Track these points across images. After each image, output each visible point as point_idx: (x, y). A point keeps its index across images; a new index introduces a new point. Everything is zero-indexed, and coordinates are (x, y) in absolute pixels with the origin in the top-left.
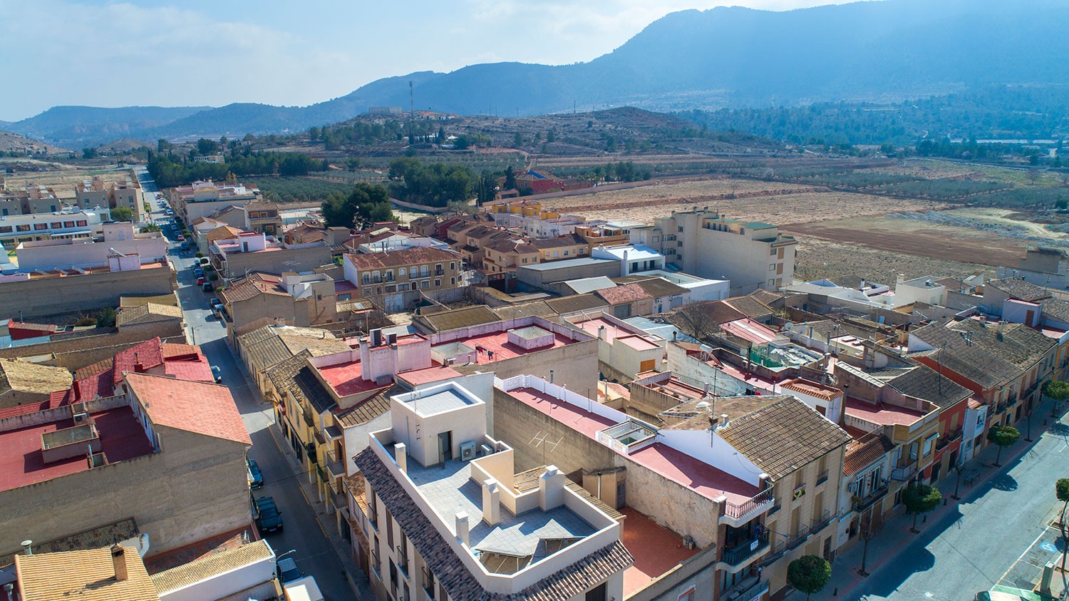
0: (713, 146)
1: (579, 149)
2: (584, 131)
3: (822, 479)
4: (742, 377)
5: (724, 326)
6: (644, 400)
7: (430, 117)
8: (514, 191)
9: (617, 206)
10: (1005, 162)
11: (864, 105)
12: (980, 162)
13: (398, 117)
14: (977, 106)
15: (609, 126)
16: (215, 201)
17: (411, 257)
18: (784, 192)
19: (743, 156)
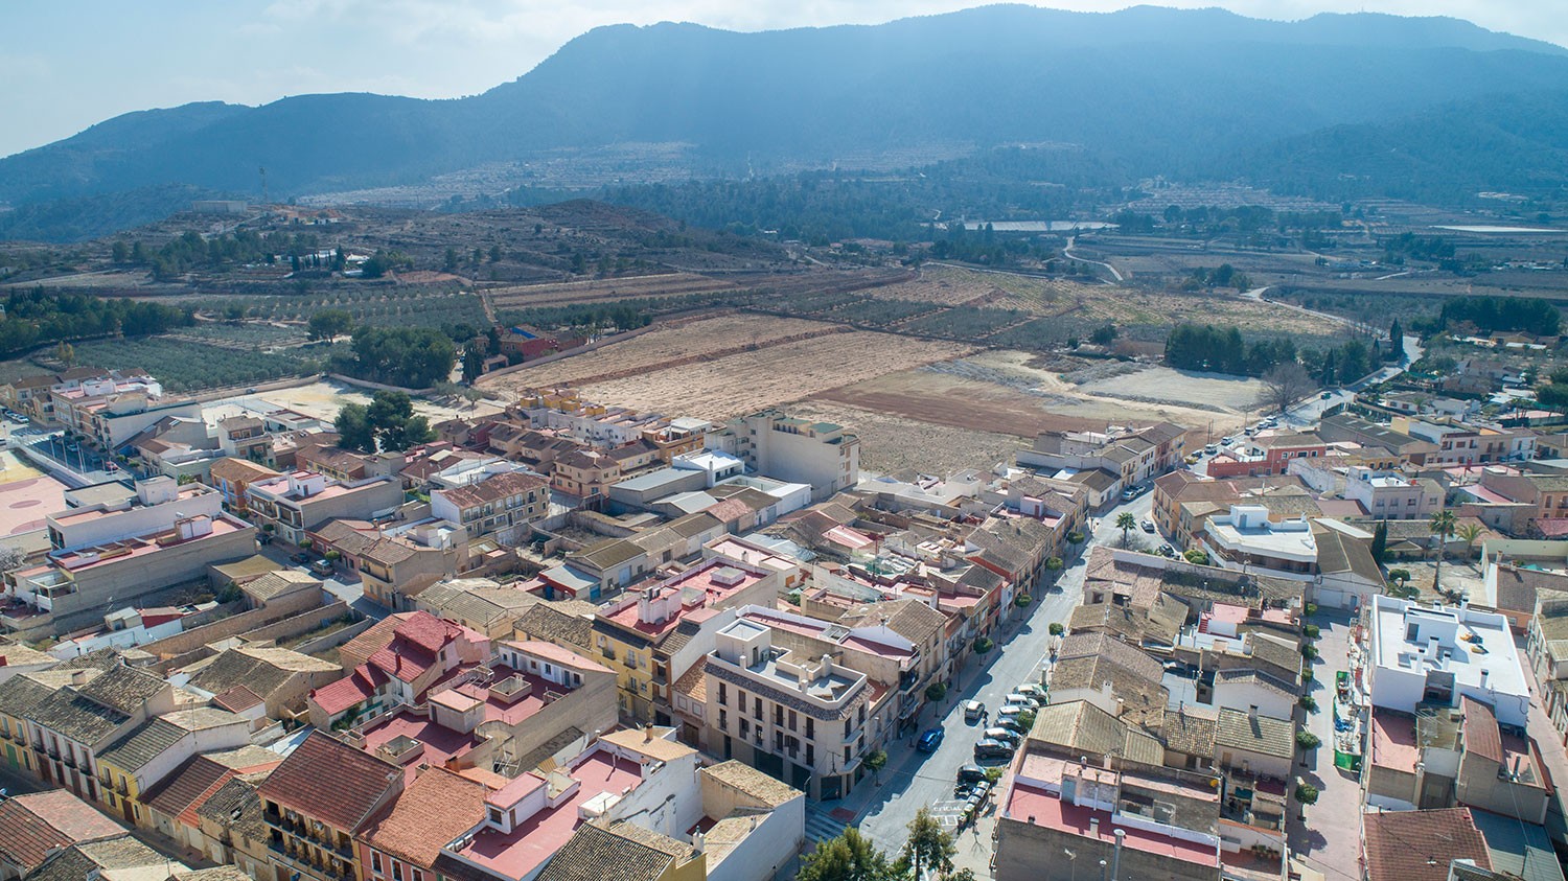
0: (705, 260)
1: (539, 272)
2: (531, 240)
3: (936, 643)
4: (870, 585)
5: (825, 535)
6: (817, 610)
7: (300, 220)
8: (501, 358)
9: (633, 373)
10: (1022, 269)
11: (864, 173)
12: (997, 268)
13: (244, 219)
14: (990, 174)
15: (564, 230)
16: (143, 412)
17: (502, 487)
18: (807, 336)
19: (742, 273)
